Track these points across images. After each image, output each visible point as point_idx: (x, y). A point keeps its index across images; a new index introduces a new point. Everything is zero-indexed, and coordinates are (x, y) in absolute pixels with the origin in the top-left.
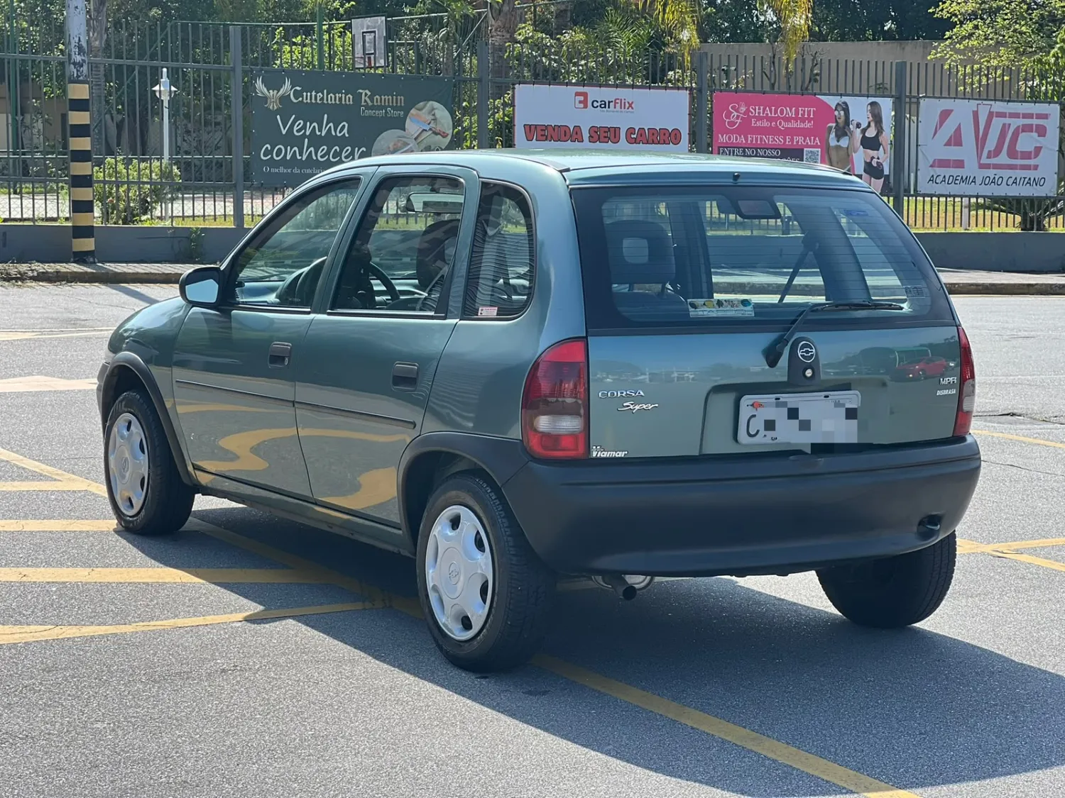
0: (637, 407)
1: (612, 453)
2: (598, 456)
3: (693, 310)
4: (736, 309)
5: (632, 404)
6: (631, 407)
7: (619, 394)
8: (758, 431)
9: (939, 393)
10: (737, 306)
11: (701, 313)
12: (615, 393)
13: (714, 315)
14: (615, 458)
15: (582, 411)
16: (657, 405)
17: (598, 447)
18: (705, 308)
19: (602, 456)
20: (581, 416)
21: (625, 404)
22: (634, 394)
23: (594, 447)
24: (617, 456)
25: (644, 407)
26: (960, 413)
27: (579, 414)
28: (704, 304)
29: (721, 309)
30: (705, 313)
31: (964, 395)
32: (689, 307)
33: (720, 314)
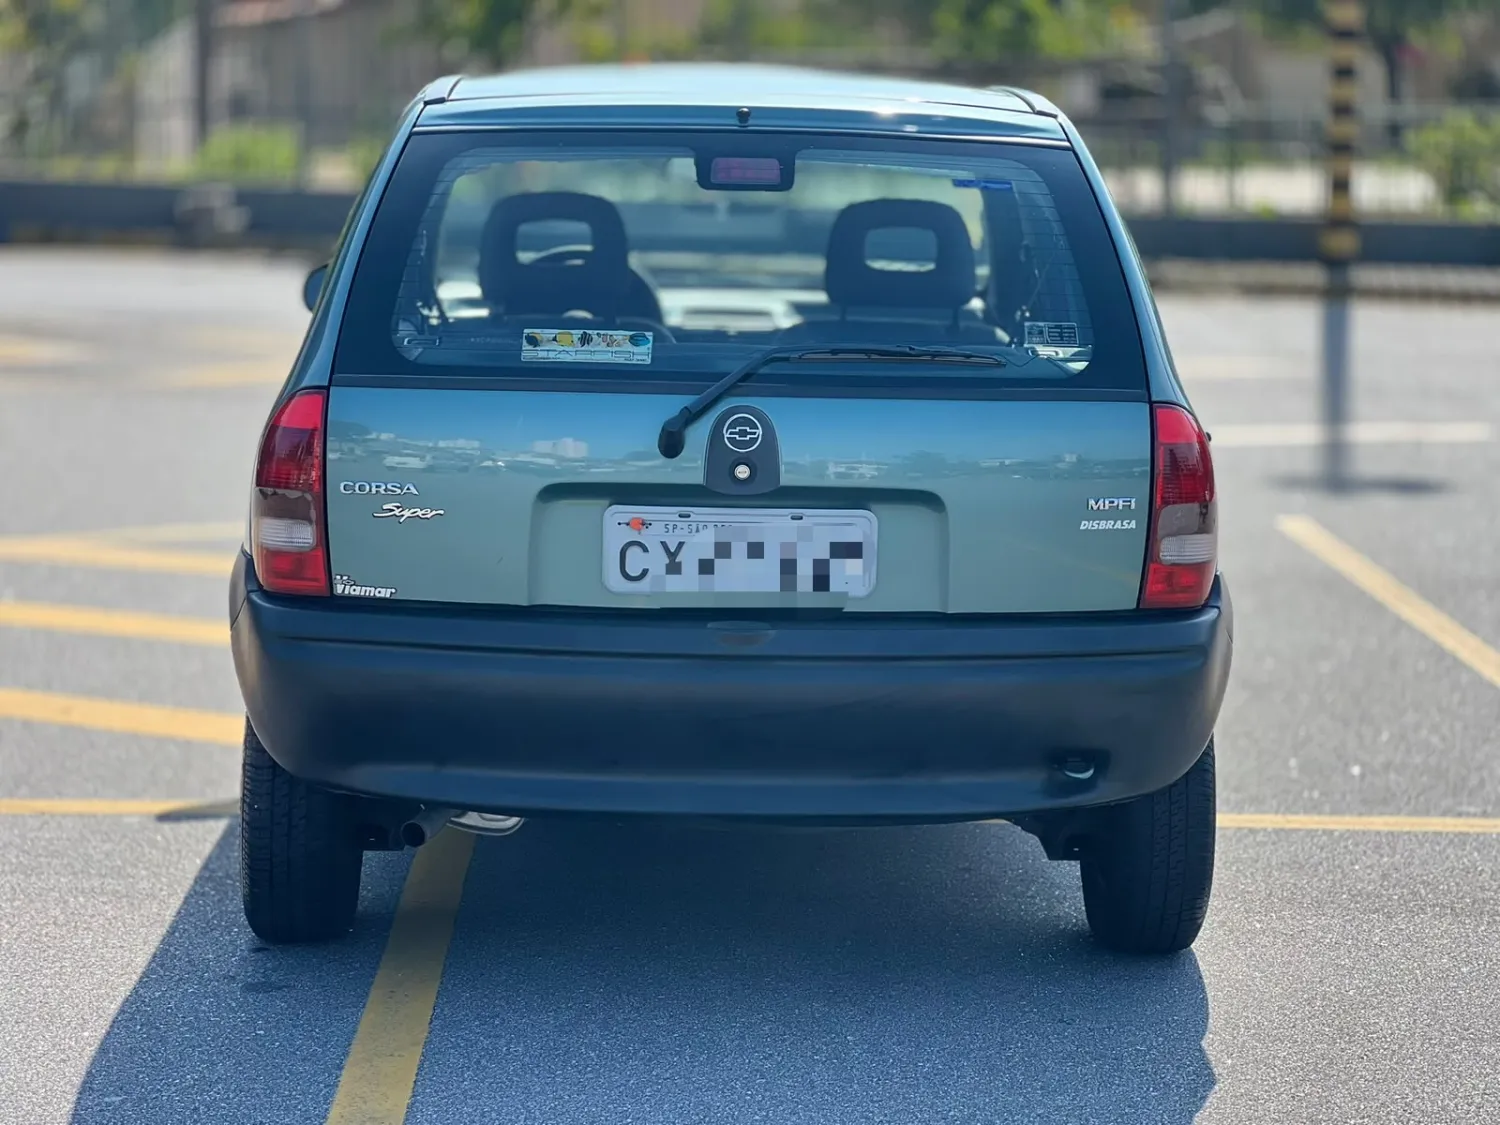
0: (407, 513)
1: (368, 589)
2: (346, 592)
3: (531, 347)
4: (615, 349)
5: (398, 507)
6: (397, 512)
7: (374, 490)
8: (645, 572)
9: (1084, 525)
10: (619, 345)
11: (544, 354)
12: (368, 488)
13: (568, 358)
14: (375, 599)
15: (313, 514)
16: (442, 512)
17: (345, 578)
18: (554, 346)
19: (353, 593)
20: (310, 521)
21: (385, 507)
22: (399, 491)
23: (338, 577)
24: (378, 595)
25: (420, 513)
26: (1152, 566)
27: (308, 519)
28: (555, 339)
29: (586, 347)
30: (552, 355)
31: (1160, 532)
32: (525, 342)
33: (581, 358)
